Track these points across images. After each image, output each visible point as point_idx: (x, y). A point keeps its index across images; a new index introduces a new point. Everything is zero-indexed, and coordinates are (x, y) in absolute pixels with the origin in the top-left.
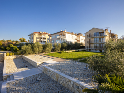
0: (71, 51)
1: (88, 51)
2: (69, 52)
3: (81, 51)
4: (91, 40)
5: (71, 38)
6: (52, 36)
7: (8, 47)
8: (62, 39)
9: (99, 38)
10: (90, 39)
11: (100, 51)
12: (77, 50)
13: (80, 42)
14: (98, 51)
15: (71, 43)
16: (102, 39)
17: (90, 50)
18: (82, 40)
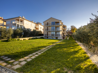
0: (27, 39)
1: (46, 38)
2: (24, 40)
3: (39, 38)
6: (6, 21)
8: (18, 25)
9: (56, 27)
10: (48, 28)
11: (56, 38)
12: (35, 37)
13: (39, 30)
14: (55, 38)
16: (57, 28)
17: (47, 38)
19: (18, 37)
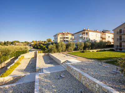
0: (95, 51)
1: (119, 51)
2: (93, 52)
3: (108, 51)
4: (123, 37)
5: (94, 37)
7: (39, 46)
8: (84, 38)
12: (103, 49)
13: (107, 40)
15: (95, 42)
18: (110, 38)
19: (87, 49)
